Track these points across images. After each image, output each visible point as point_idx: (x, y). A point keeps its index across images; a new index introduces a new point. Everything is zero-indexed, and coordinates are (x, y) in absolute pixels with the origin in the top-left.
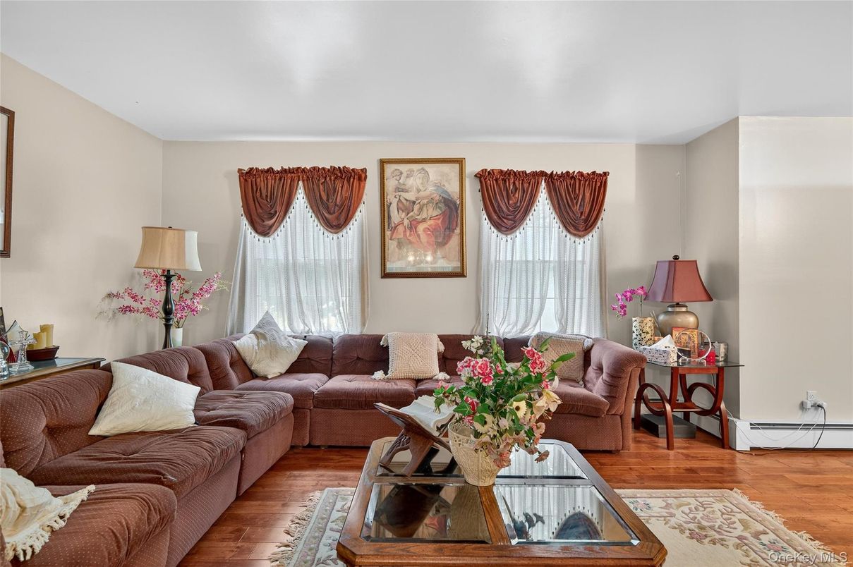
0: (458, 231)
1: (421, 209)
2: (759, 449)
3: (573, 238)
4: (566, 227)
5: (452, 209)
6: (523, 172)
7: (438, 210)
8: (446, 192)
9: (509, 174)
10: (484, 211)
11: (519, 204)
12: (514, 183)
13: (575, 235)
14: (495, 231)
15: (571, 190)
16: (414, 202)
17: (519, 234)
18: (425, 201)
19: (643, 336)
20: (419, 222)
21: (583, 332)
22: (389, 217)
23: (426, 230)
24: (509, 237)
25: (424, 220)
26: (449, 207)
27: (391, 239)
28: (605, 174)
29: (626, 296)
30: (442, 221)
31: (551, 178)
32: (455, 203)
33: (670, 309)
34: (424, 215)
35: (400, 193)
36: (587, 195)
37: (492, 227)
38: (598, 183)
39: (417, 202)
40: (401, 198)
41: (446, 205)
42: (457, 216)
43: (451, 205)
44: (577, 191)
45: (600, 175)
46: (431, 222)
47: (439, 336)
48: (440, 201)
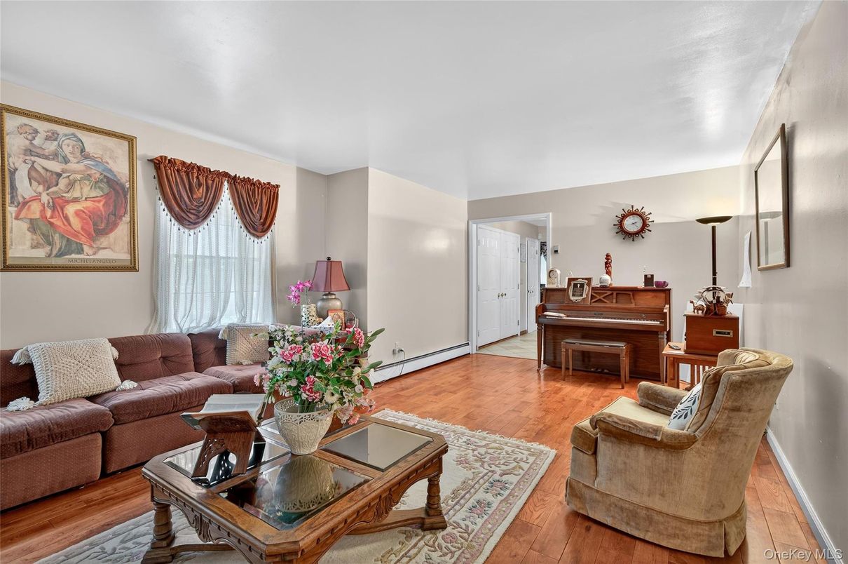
0: (127, 218)
1: (71, 185)
2: (378, 383)
3: (252, 238)
4: (247, 228)
5: (119, 193)
6: (207, 168)
7: (98, 190)
8: (110, 171)
9: (193, 168)
10: (161, 201)
11: (203, 200)
12: (198, 178)
13: (254, 235)
14: (176, 223)
15: (251, 194)
16: (59, 175)
17: (203, 229)
18: (79, 177)
19: (310, 318)
20: (68, 202)
21: (259, 320)
22: (13, 187)
23: (77, 213)
24: (192, 231)
25: (76, 200)
26: (114, 189)
27: (17, 218)
28: (278, 186)
29: (298, 288)
30: (104, 205)
31: (234, 180)
32: (123, 187)
33: (325, 297)
34: (76, 194)
35: (33, 158)
36: (264, 201)
37: (173, 219)
38: (271, 192)
39: (64, 175)
40: (35, 165)
41: (110, 186)
42: (126, 202)
43: (118, 187)
44: (257, 197)
45: (274, 186)
46: (89, 204)
47: (110, 341)
48: (102, 180)
